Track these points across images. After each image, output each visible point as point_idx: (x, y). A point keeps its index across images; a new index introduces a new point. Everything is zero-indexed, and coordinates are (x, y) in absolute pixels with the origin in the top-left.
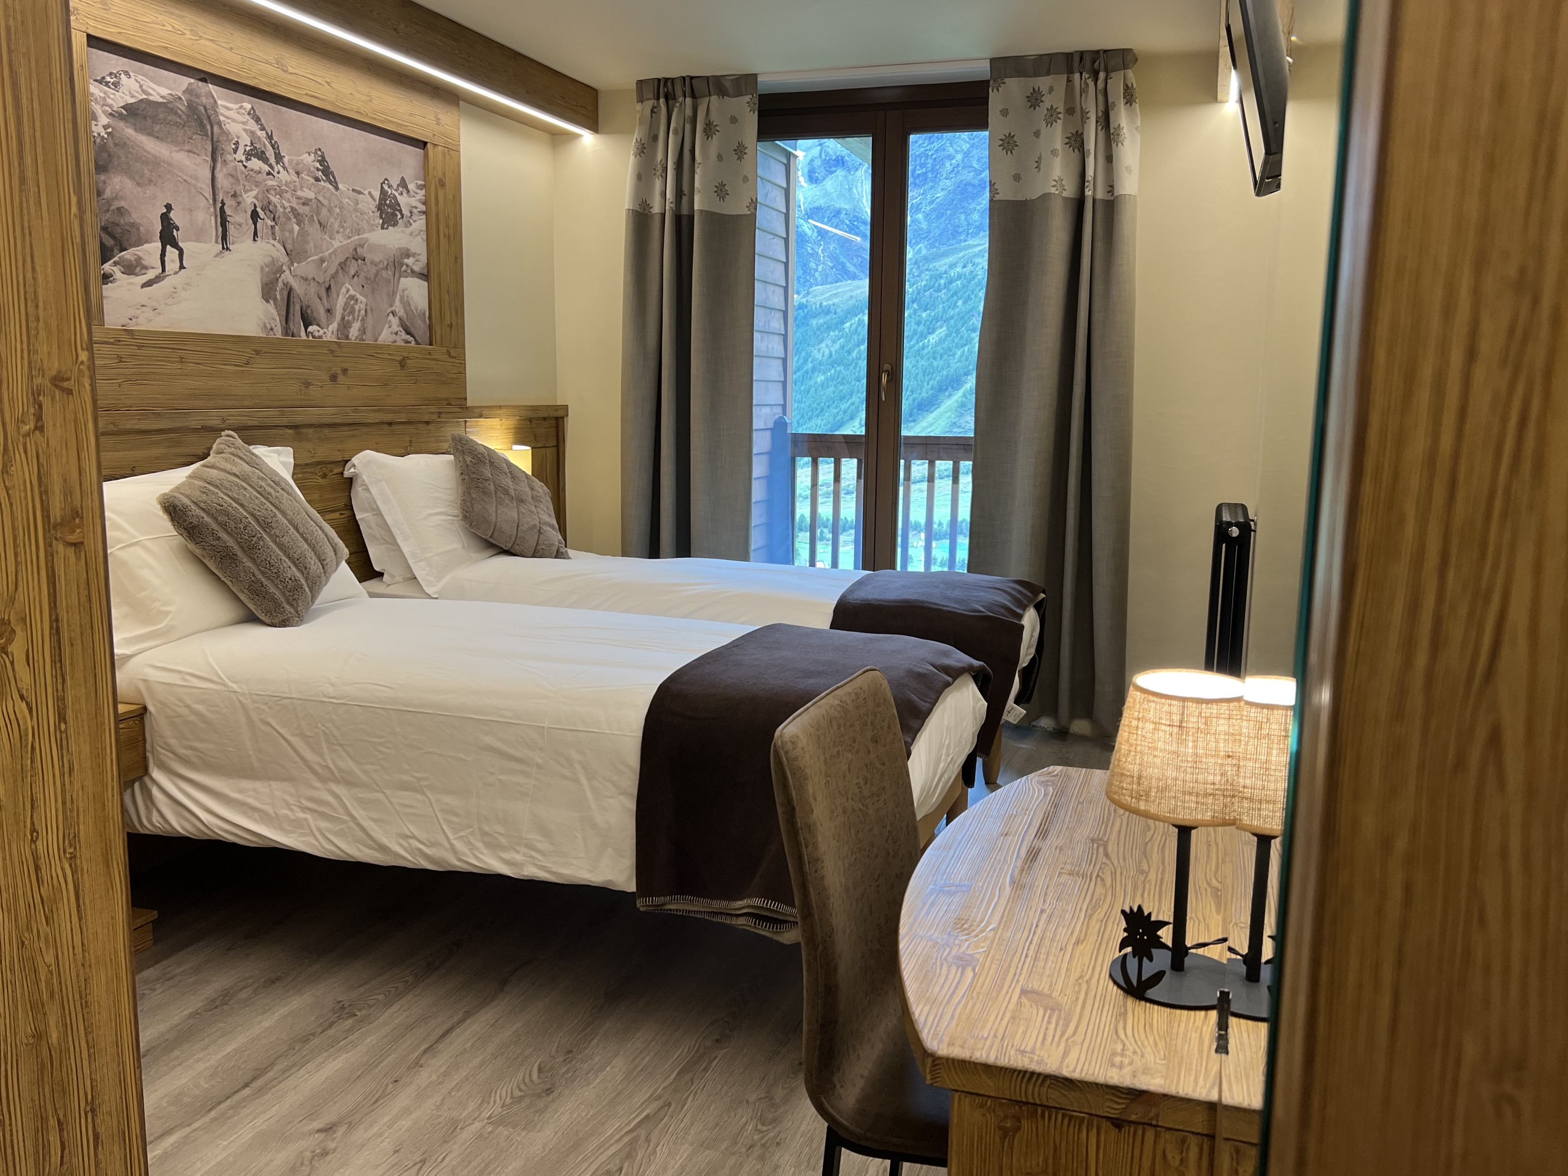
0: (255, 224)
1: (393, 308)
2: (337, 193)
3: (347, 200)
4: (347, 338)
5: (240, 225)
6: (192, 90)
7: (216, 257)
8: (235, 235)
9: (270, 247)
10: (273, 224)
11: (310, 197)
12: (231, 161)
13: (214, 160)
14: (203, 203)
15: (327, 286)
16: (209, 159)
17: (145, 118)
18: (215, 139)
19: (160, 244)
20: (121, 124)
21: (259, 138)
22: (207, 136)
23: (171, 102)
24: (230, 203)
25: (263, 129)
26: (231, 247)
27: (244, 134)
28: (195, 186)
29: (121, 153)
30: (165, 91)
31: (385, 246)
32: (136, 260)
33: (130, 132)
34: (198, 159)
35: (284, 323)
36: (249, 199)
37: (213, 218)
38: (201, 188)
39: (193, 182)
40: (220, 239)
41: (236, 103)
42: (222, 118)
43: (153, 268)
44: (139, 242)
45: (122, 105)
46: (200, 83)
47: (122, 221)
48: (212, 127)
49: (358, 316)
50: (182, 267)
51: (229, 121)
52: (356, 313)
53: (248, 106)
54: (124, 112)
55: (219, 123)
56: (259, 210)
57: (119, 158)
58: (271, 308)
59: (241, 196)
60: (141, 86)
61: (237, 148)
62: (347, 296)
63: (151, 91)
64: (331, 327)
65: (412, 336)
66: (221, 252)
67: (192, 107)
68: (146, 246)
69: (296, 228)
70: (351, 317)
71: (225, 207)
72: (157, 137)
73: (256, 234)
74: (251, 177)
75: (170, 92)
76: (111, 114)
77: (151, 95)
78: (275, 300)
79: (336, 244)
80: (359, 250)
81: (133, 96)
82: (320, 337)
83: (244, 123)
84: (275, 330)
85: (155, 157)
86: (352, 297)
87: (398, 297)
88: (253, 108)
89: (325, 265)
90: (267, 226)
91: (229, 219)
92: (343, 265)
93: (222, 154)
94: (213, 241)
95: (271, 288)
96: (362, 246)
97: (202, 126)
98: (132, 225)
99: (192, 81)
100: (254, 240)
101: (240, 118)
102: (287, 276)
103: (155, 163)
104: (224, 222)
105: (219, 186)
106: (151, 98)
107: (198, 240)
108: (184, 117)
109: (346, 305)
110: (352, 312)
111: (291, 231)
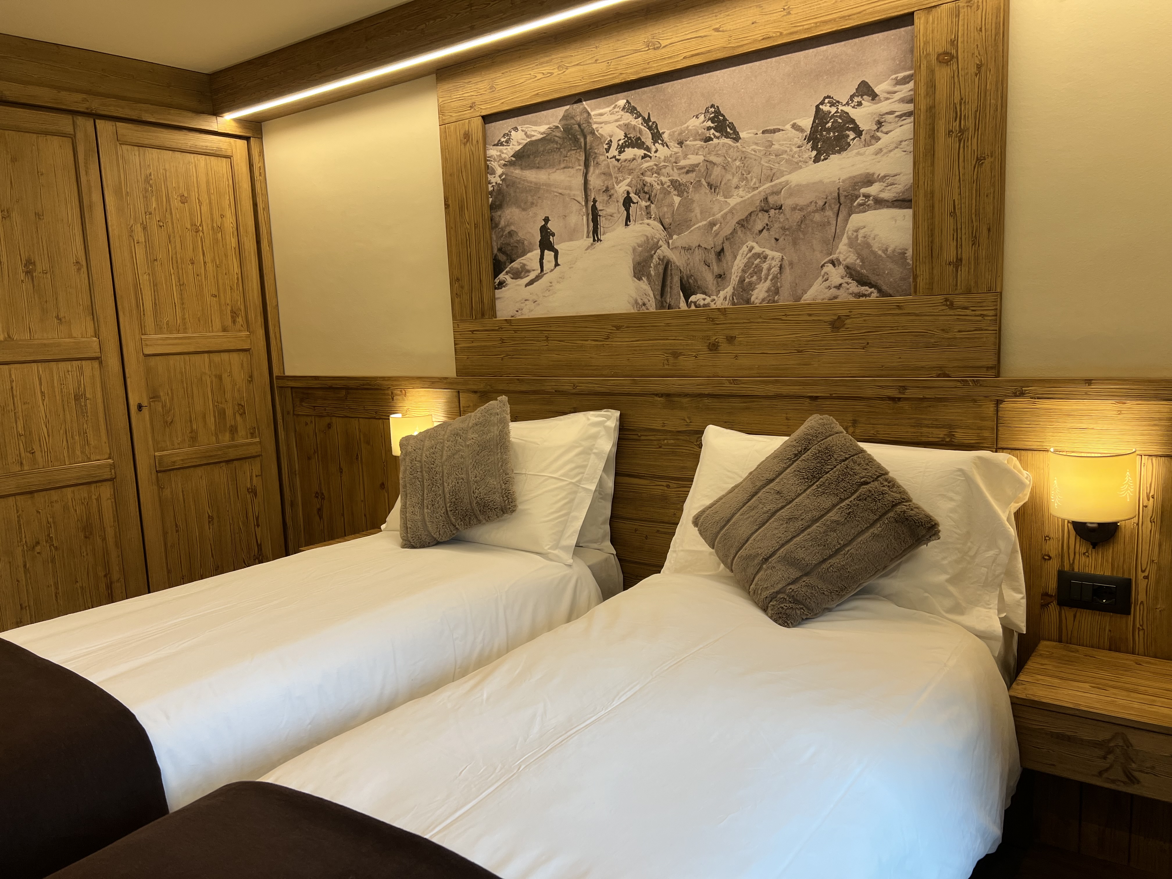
0: (628, 210)
1: (834, 257)
2: (738, 144)
3: (754, 147)
4: (748, 301)
5: (611, 216)
6: (568, 116)
7: (586, 250)
8: (606, 226)
9: (645, 227)
10: (648, 203)
11: (696, 162)
12: (604, 160)
13: (587, 166)
14: (575, 207)
15: (718, 249)
16: (582, 168)
17: (529, 156)
18: (588, 147)
19: (539, 250)
20: (512, 169)
21: (634, 128)
22: (580, 148)
23: (548, 134)
24: (601, 199)
25: (639, 115)
26: (602, 238)
27: (618, 130)
28: (569, 195)
29: (512, 191)
30: (544, 128)
31: (821, 182)
32: (521, 267)
33: (517, 172)
34: (572, 171)
35: (658, 297)
36: (621, 189)
37: (585, 218)
38: (574, 195)
39: (567, 192)
40: (591, 233)
41: (608, 106)
42: (595, 126)
43: (534, 270)
44: (524, 253)
45: (512, 153)
46: (575, 106)
47: (512, 241)
48: (585, 138)
49: (767, 275)
50: (557, 265)
51: (603, 125)
52: (764, 272)
53: (622, 102)
54: (513, 159)
55: (593, 133)
56: (632, 195)
57: (510, 195)
58: (644, 285)
59: (613, 188)
60: (526, 134)
61: (610, 147)
62: (749, 255)
63: (533, 133)
64: (722, 294)
65: (871, 285)
66: (592, 244)
67: (567, 130)
68: (529, 255)
69: (677, 200)
70: (755, 278)
71: (597, 204)
72: (538, 168)
73: (628, 219)
74: (624, 168)
75: (548, 126)
76: (505, 165)
77: (534, 136)
78: (649, 276)
79: (733, 201)
80: (771, 200)
81: (519, 144)
82: (707, 305)
83: (617, 121)
84: (648, 305)
85: (536, 184)
86: (758, 255)
87: (845, 240)
88: (628, 101)
89: (715, 228)
90: (641, 208)
91: (600, 213)
92: (744, 224)
93: (594, 158)
94: (585, 236)
95: (644, 266)
96: (778, 193)
97: (576, 140)
98: (518, 242)
99: (568, 107)
100: (626, 225)
101: (615, 117)
102: (664, 251)
103: (536, 189)
104: (595, 216)
105: (591, 187)
106: (534, 139)
107: (571, 240)
108: (560, 141)
109: (748, 266)
110: (758, 271)
111: (672, 205)
